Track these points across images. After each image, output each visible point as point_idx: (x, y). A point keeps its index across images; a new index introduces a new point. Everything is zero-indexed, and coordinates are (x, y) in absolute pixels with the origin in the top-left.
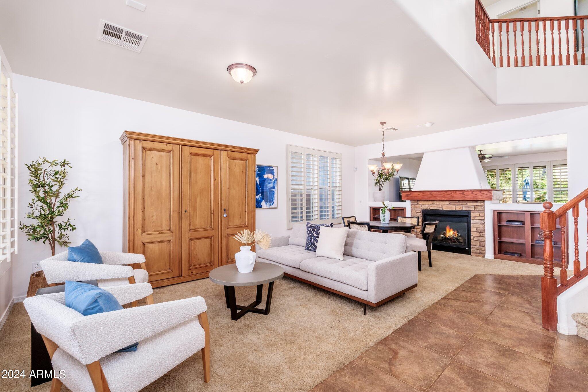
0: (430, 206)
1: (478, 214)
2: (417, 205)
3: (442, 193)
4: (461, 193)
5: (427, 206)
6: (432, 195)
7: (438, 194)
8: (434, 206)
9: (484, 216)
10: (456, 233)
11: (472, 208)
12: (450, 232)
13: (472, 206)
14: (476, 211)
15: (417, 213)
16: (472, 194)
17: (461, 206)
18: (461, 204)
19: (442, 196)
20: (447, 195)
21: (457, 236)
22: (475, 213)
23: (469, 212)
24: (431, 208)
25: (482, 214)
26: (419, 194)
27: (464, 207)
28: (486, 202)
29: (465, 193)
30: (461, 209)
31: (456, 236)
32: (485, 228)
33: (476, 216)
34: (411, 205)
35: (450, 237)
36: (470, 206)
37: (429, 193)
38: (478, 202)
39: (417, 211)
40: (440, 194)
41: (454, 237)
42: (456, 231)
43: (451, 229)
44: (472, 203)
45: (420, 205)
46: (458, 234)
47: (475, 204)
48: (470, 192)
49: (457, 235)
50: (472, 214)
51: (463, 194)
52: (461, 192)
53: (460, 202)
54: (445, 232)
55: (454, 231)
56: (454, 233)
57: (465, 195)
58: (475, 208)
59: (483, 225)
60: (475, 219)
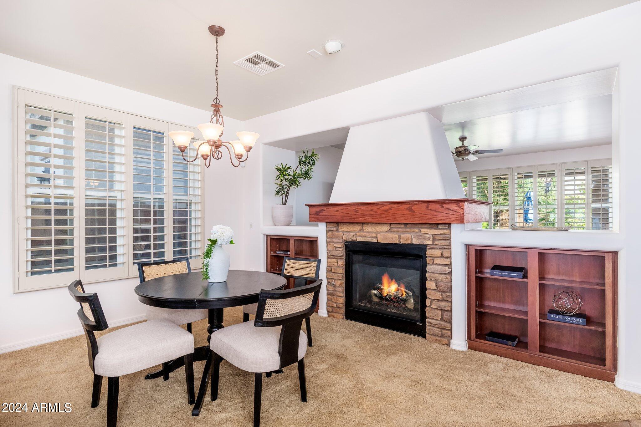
0: (358, 234)
1: (438, 252)
2: (336, 233)
3: (375, 208)
4: (407, 209)
5: (352, 234)
6: (357, 211)
7: (369, 209)
8: (363, 234)
9: (450, 257)
10: (403, 289)
11: (429, 239)
12: (389, 286)
13: (428, 236)
14: (436, 246)
15: (337, 249)
16: (428, 211)
17: (409, 235)
18: (409, 230)
19: (375, 213)
20: (384, 212)
21: (406, 296)
22: (433, 250)
23: (423, 248)
24: (359, 239)
25: (446, 254)
26: (337, 211)
27: (414, 237)
28: (454, 226)
29: (415, 207)
30: (409, 242)
31: (402, 295)
32: (451, 282)
33: (436, 256)
34: (328, 231)
35: (390, 296)
36: (425, 235)
37: (353, 208)
38: (440, 227)
39: (336, 245)
40: (372, 210)
41: (399, 298)
42: (402, 285)
43: (392, 280)
44: (429, 228)
45: (341, 233)
46: (407, 291)
47: (435, 230)
48: (424, 206)
49: (405, 294)
50: (428, 252)
51: (410, 209)
52: (408, 206)
53: (408, 226)
54: (379, 285)
55: (399, 285)
56: (398, 290)
57: (414, 212)
58: (434, 239)
59: (448, 277)
60: (433, 264)
